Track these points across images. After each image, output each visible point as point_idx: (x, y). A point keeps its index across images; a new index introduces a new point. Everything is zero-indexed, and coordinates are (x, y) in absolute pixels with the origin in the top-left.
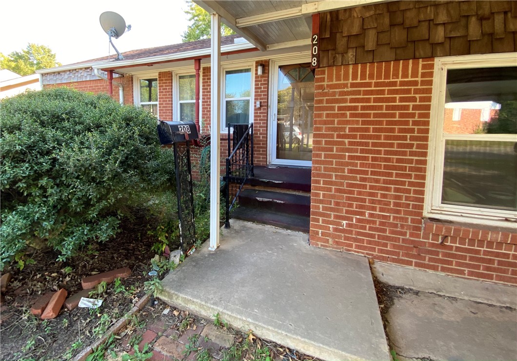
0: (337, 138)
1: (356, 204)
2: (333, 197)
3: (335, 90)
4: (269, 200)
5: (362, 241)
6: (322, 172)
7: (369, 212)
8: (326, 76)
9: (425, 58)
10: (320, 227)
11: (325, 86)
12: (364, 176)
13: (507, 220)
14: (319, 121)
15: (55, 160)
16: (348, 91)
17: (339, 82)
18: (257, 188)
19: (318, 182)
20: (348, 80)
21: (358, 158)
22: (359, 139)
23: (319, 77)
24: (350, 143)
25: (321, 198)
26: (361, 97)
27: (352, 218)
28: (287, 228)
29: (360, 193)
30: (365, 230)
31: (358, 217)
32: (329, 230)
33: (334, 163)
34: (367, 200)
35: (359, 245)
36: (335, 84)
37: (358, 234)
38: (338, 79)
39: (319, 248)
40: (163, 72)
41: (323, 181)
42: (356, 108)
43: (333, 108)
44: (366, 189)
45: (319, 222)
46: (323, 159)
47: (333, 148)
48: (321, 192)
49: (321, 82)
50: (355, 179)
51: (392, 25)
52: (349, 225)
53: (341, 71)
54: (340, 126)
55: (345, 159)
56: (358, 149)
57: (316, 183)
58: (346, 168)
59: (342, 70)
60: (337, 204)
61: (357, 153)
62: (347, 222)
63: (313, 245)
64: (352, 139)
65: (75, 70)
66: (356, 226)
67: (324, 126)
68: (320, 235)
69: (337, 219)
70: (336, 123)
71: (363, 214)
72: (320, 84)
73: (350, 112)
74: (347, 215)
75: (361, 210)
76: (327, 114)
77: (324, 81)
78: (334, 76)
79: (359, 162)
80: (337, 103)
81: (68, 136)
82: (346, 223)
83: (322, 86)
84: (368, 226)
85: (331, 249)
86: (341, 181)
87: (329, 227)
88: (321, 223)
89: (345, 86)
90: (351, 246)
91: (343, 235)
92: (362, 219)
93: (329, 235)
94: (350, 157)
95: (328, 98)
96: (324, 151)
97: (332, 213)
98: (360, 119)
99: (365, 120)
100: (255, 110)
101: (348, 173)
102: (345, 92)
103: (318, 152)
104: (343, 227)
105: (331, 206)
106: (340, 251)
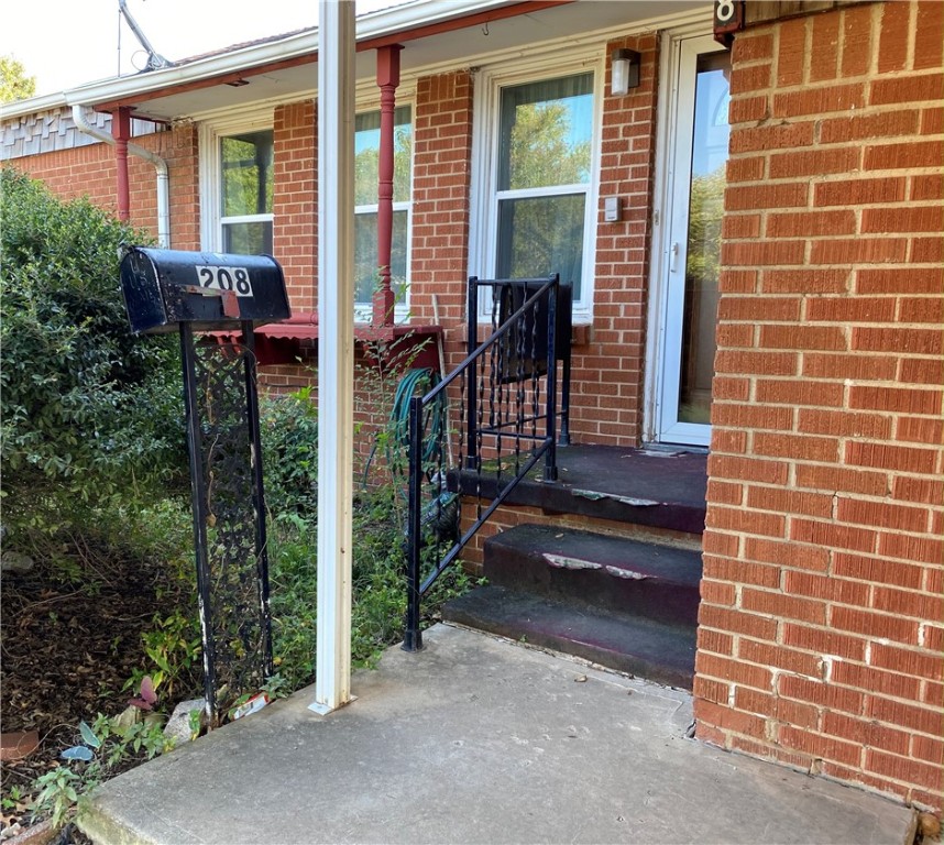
0: (812, 316)
1: (878, 590)
2: (785, 554)
3: (810, 118)
4: (588, 564)
5: (900, 741)
6: (750, 455)
7: (929, 623)
8: (775, 61)
10: (733, 670)
11: (771, 102)
12: (916, 476)
14: (743, 247)
16: (861, 120)
17: (824, 84)
18: (564, 522)
19: (730, 494)
20: (865, 71)
21: (894, 399)
22: (902, 320)
23: (747, 65)
24: (864, 339)
25: (741, 557)
26: (918, 138)
27: (861, 643)
28: (634, 669)
29: (893, 546)
30: (913, 696)
31: (884, 642)
32: (767, 686)
33: (796, 418)
34: (925, 575)
35: (883, 757)
36: (810, 92)
37: (884, 709)
38: (823, 69)
39: (726, 750)
40: (288, 106)
41: (751, 488)
42: (890, 189)
43: (795, 195)
44: (922, 528)
45: (729, 652)
46: (753, 402)
47: (794, 357)
48: (743, 535)
49: (754, 87)
50: (877, 485)
52: (844, 672)
53: (835, 35)
54: (824, 267)
55: (840, 404)
56: (893, 361)
57: (725, 500)
58: (843, 441)
59: (842, 30)
60: (801, 583)
61: (891, 377)
62: (839, 659)
63: (703, 737)
64: (870, 320)
66: (875, 680)
67: (761, 269)
68: (732, 701)
69: (798, 643)
70: (808, 254)
71: (903, 631)
72: (752, 94)
73: (868, 206)
74: (838, 631)
75: (899, 616)
76: (776, 219)
77: (765, 84)
78: (808, 58)
79: (896, 416)
80: (814, 172)
82: (836, 663)
83: (760, 101)
84: (923, 682)
85: (773, 759)
86: (821, 491)
87: (768, 675)
88: (735, 656)
89: (851, 96)
90: (851, 755)
91: (820, 708)
92: (899, 650)
93: (766, 704)
94: (863, 397)
95: (780, 151)
96: (759, 372)
97: (781, 620)
98: (909, 236)
99: (928, 239)
100: (602, 230)
101: (849, 461)
102: (850, 123)
103: (735, 376)
104: (823, 677)
105: (778, 591)
106: (809, 774)
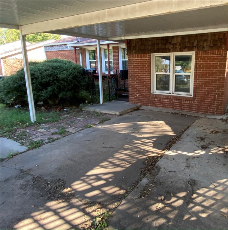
0: (133, 74)
1: (138, 91)
2: (133, 90)
5: (139, 101)
6: (131, 83)
8: (130, 57)
9: (149, 53)
10: (131, 98)
12: (139, 84)
13: (167, 93)
15: (57, 77)
20: (134, 58)
22: (137, 74)
26: (137, 63)
29: (138, 88)
30: (140, 98)
31: (138, 95)
33: (133, 81)
34: (140, 90)
38: (132, 58)
41: (131, 86)
42: (136, 66)
44: (140, 87)
47: (133, 77)
48: (131, 89)
51: (141, 45)
53: (133, 56)
56: (137, 77)
57: (129, 86)
65: (60, 45)
66: (138, 97)
68: (131, 100)
69: (134, 96)
70: (133, 70)
74: (136, 94)
75: (139, 93)
79: (138, 80)
81: (59, 72)
82: (136, 97)
83: (129, 59)
86: (135, 85)
87: (133, 98)
89: (134, 60)
91: (136, 100)
93: (133, 100)
94: (136, 79)
97: (133, 94)
99: (138, 69)
101: (136, 83)
105: (133, 92)
